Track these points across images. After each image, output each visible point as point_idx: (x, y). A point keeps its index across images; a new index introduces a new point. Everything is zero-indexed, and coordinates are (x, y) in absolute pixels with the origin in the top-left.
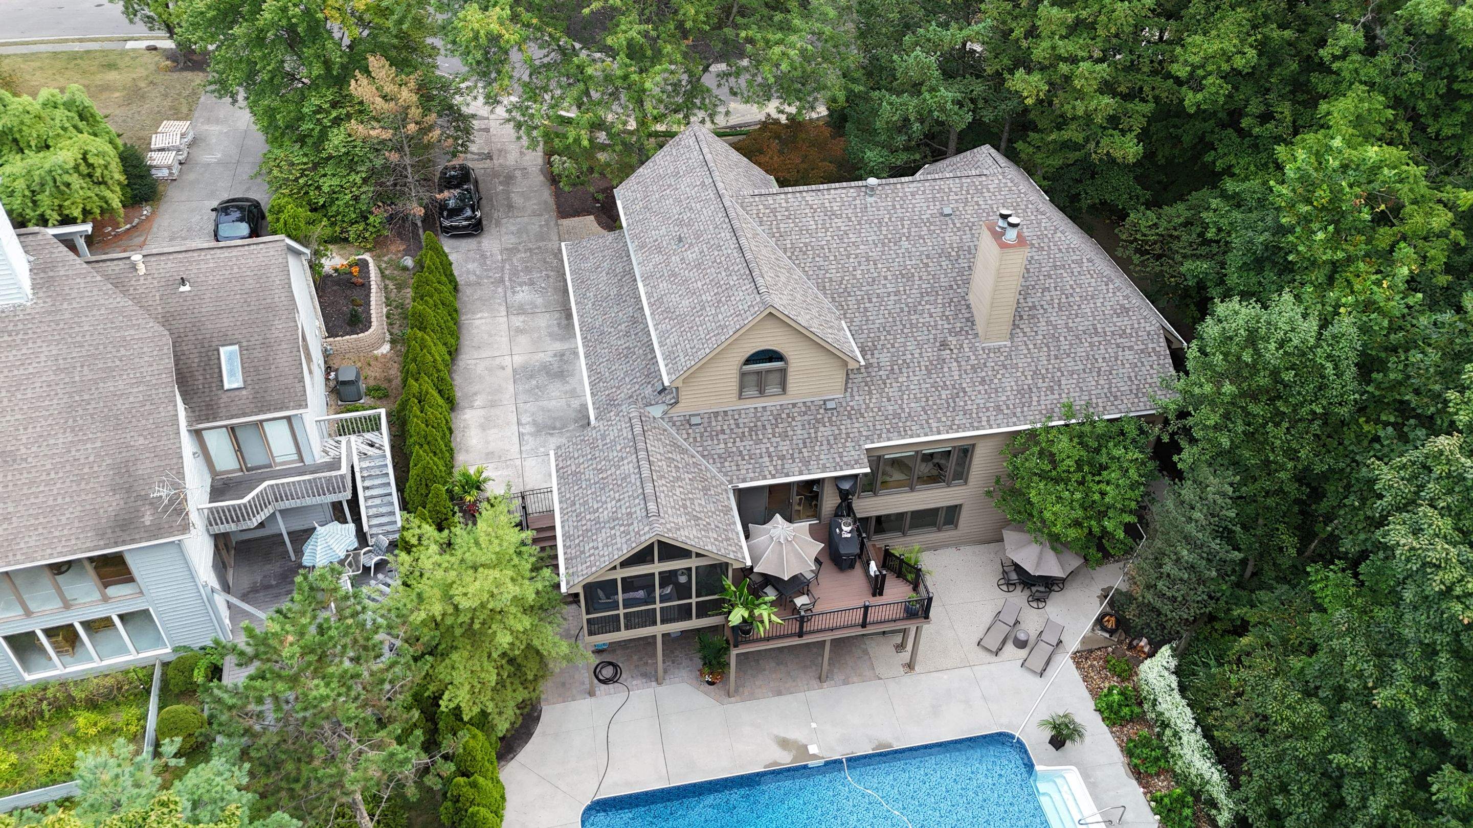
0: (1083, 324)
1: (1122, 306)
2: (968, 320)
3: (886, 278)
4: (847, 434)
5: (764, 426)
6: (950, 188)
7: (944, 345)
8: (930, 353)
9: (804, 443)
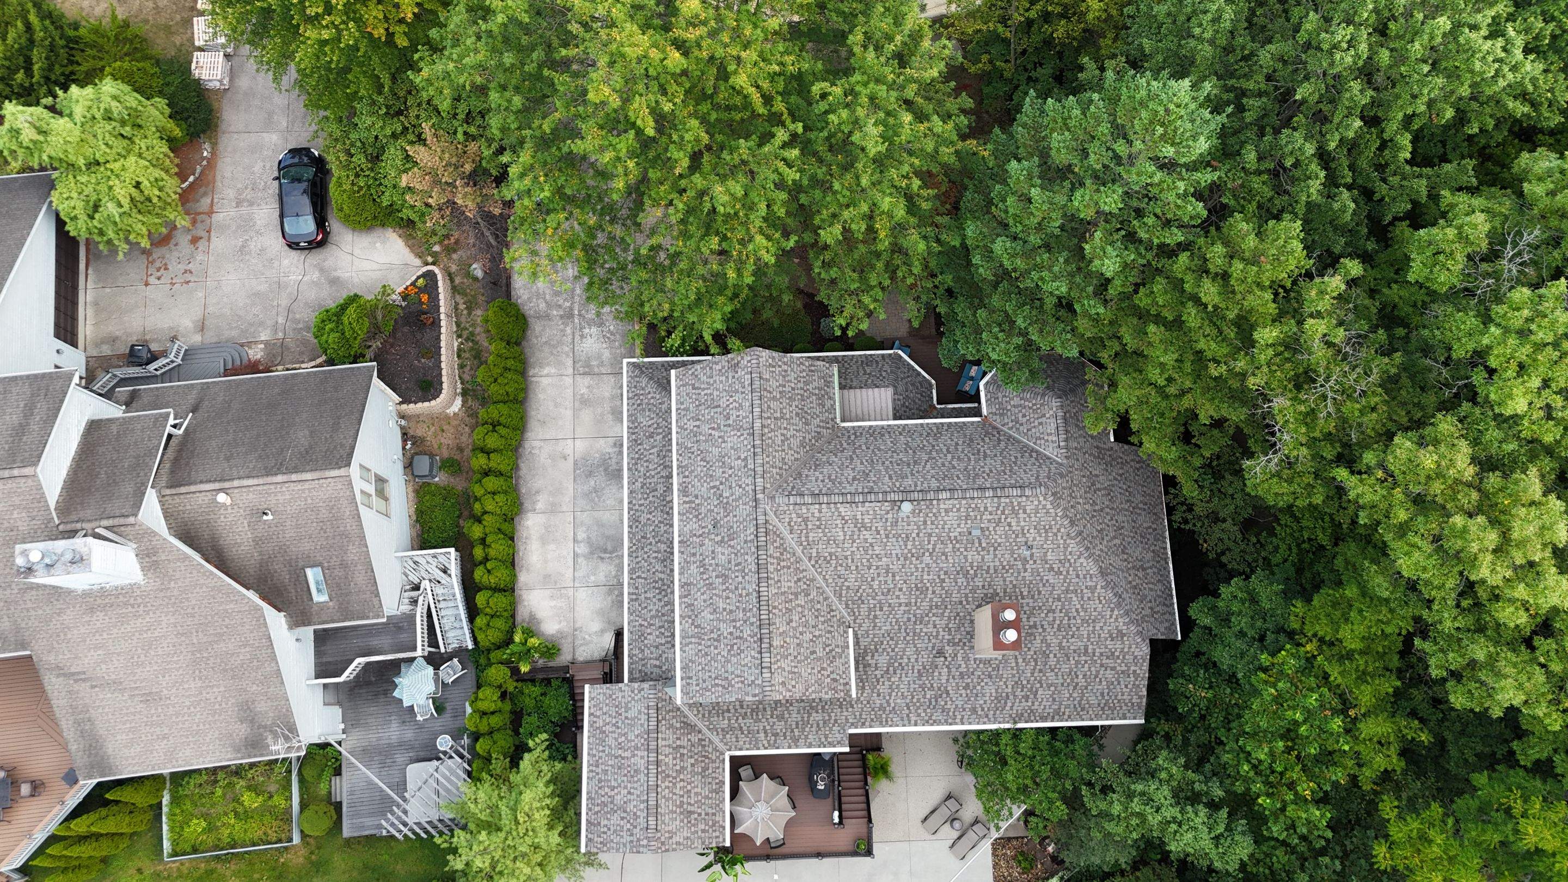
0: (1076, 644)
1: (1120, 632)
2: (968, 633)
3: (901, 590)
4: (836, 721)
5: (765, 709)
6: (986, 508)
7: (940, 653)
8: (925, 658)
9: (797, 724)
